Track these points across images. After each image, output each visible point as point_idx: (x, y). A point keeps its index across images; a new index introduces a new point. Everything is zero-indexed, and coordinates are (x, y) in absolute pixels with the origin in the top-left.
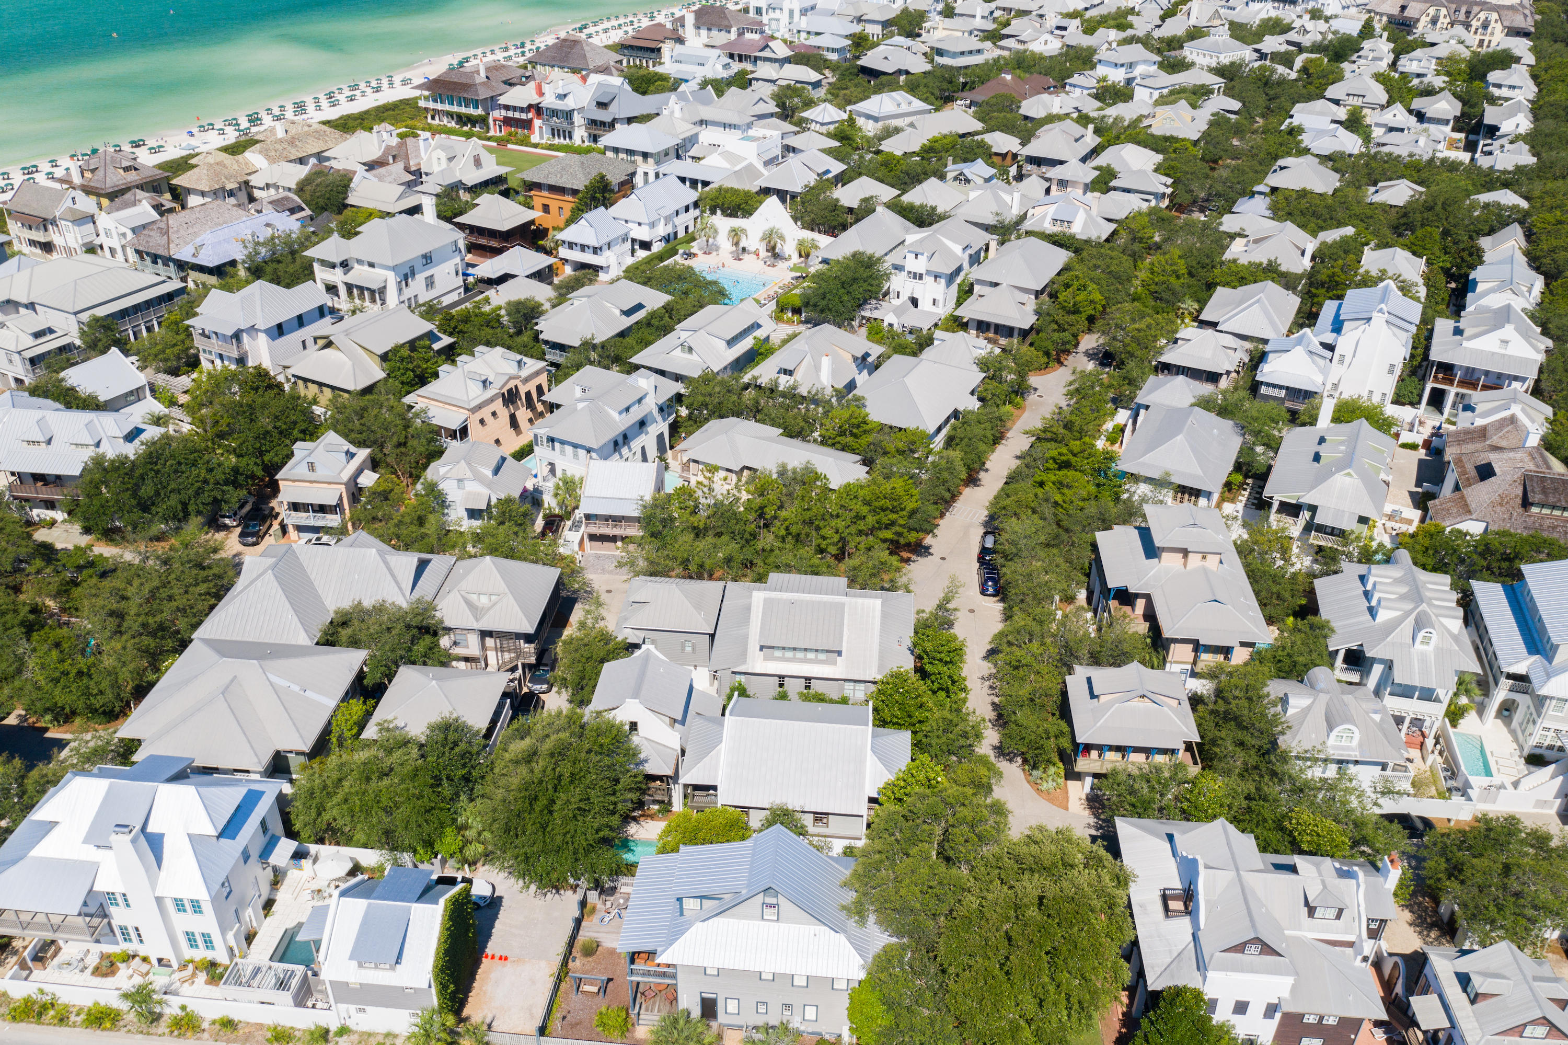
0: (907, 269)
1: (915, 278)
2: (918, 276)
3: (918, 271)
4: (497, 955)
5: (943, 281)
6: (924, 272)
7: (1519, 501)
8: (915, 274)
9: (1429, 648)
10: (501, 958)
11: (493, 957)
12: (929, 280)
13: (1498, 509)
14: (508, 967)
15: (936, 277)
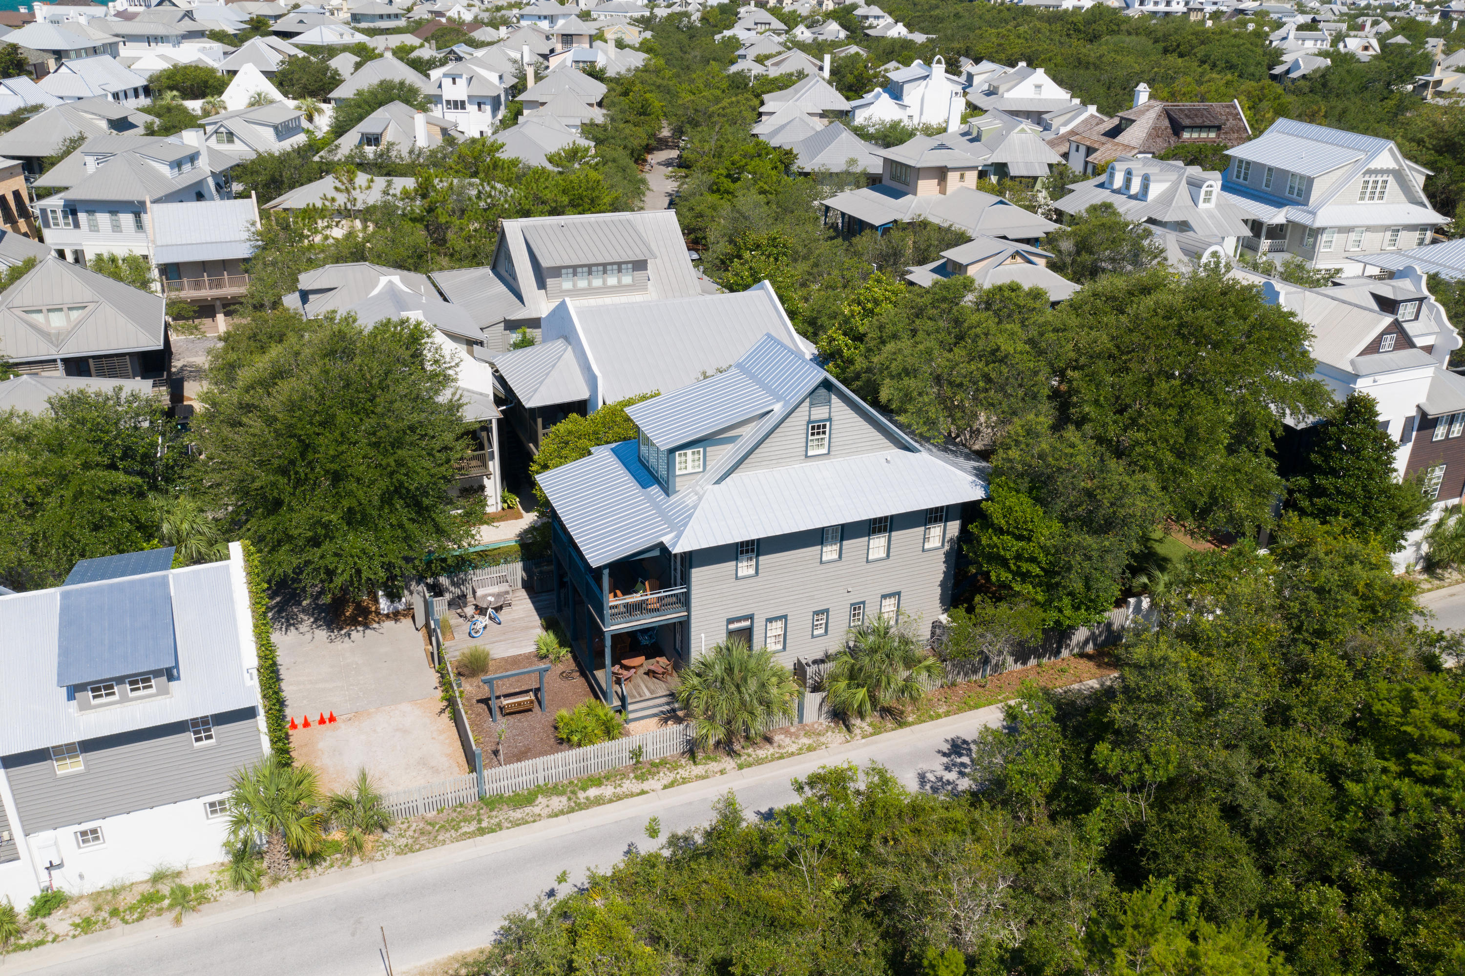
0: (445, 98)
1: (456, 107)
2: (459, 105)
3: (459, 98)
4: (314, 718)
5: (488, 108)
6: (465, 98)
7: (1170, 131)
8: (456, 102)
9: (1211, 205)
10: (322, 721)
11: (306, 724)
12: (472, 108)
13: (1158, 140)
14: (342, 729)
15: (479, 105)
